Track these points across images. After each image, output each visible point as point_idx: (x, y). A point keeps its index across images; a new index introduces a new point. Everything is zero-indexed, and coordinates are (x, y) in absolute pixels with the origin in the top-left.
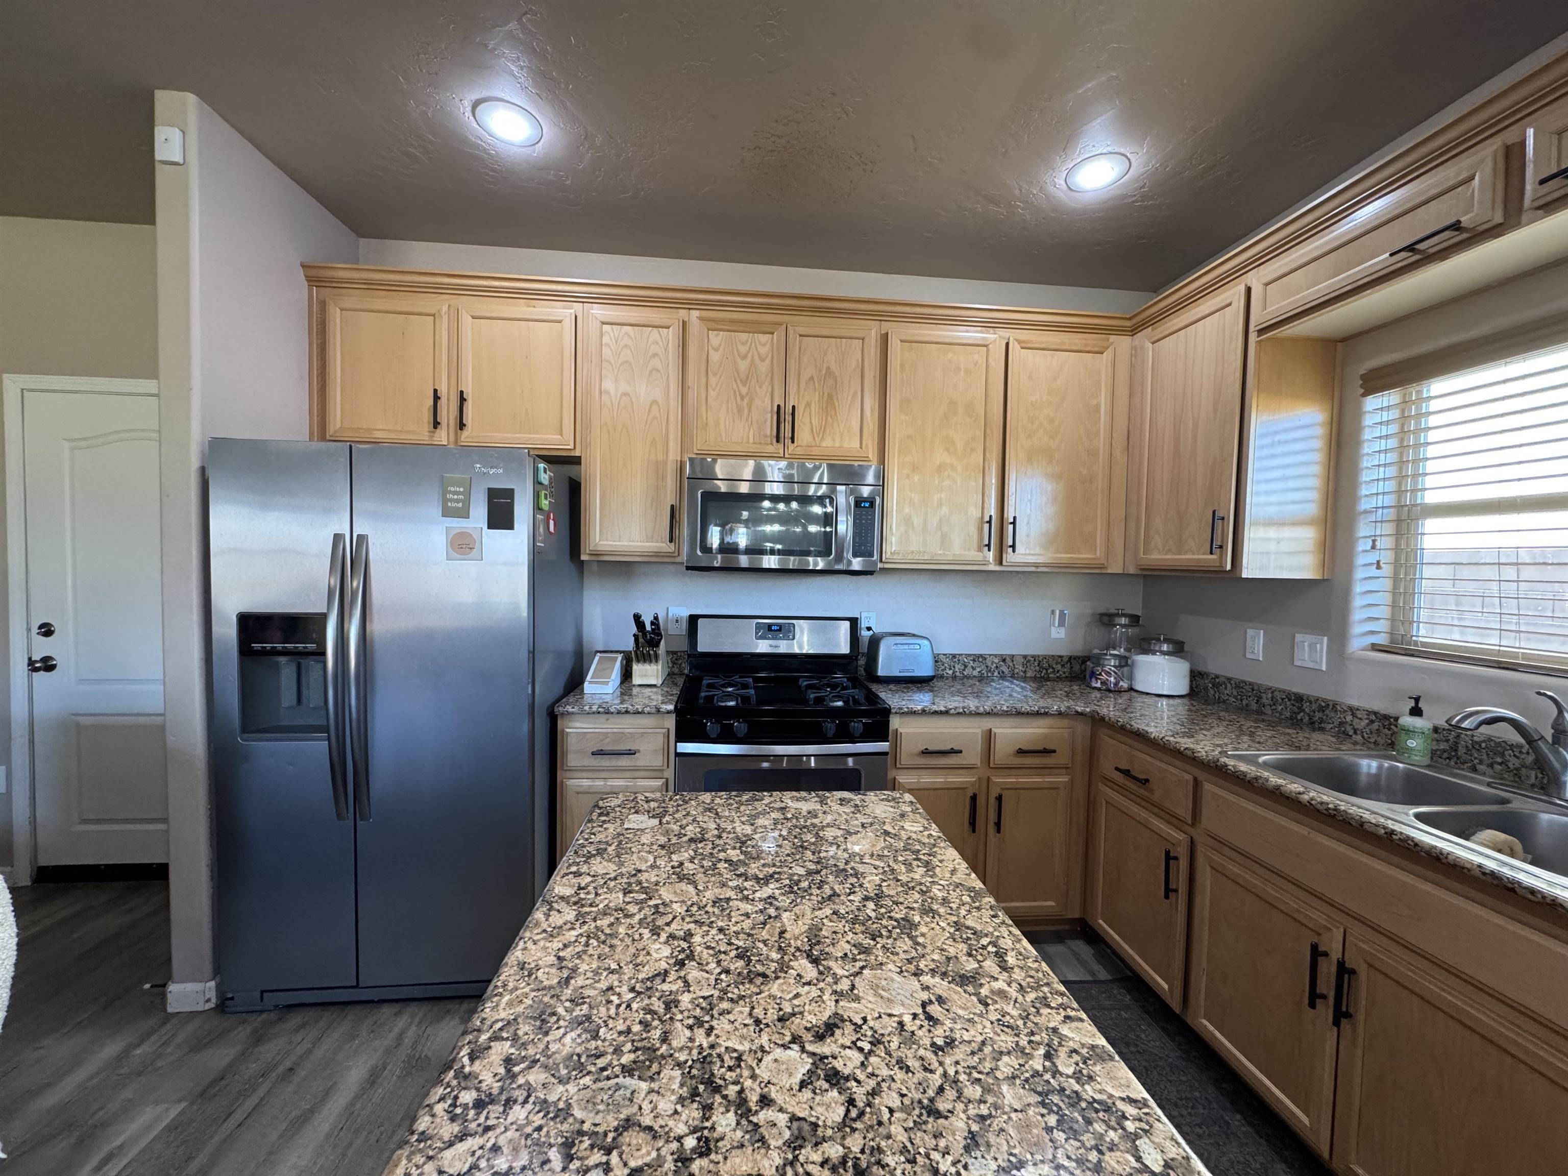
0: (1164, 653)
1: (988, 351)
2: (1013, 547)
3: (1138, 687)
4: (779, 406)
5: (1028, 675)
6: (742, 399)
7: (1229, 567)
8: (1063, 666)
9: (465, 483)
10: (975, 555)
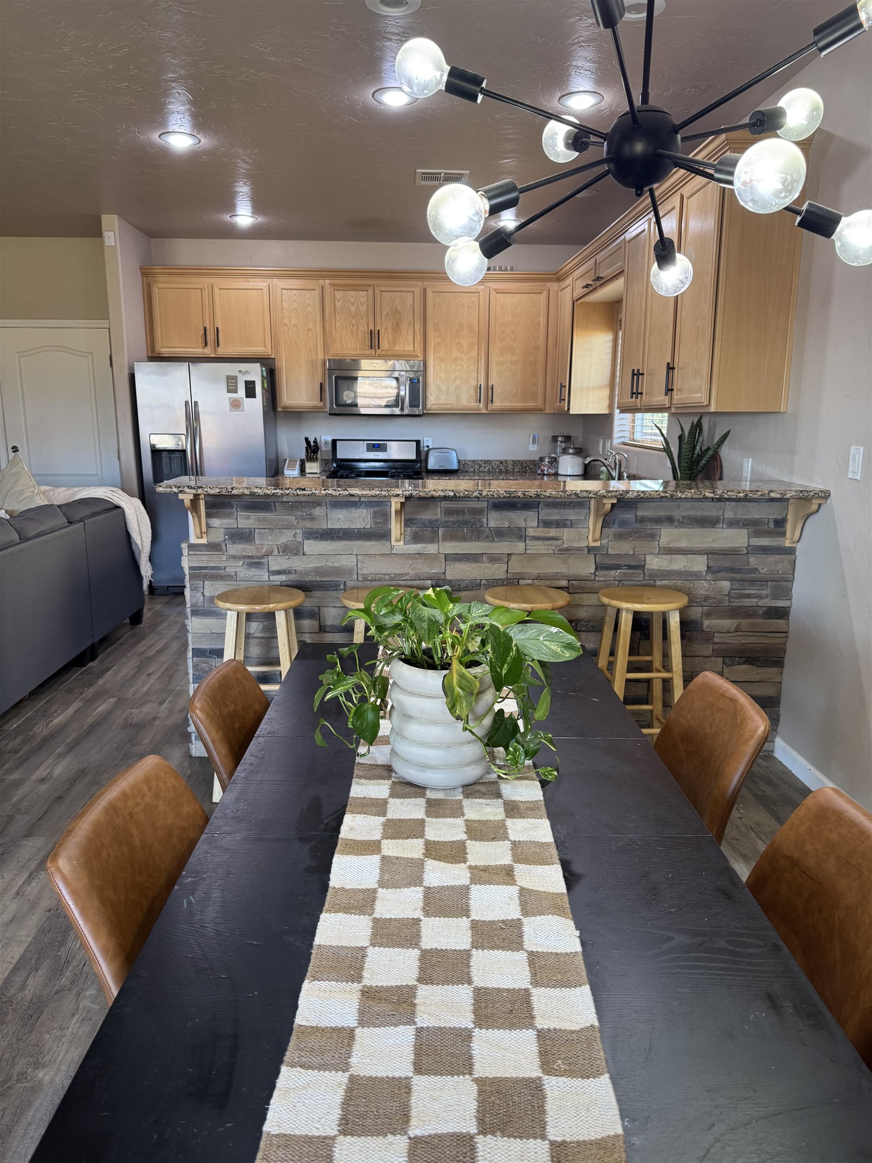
0: (572, 454)
1: (479, 295)
2: (492, 401)
3: (559, 472)
4: (371, 330)
5: (516, 470)
6: (353, 327)
7: (566, 409)
8: (535, 465)
9: (235, 378)
10: (474, 405)
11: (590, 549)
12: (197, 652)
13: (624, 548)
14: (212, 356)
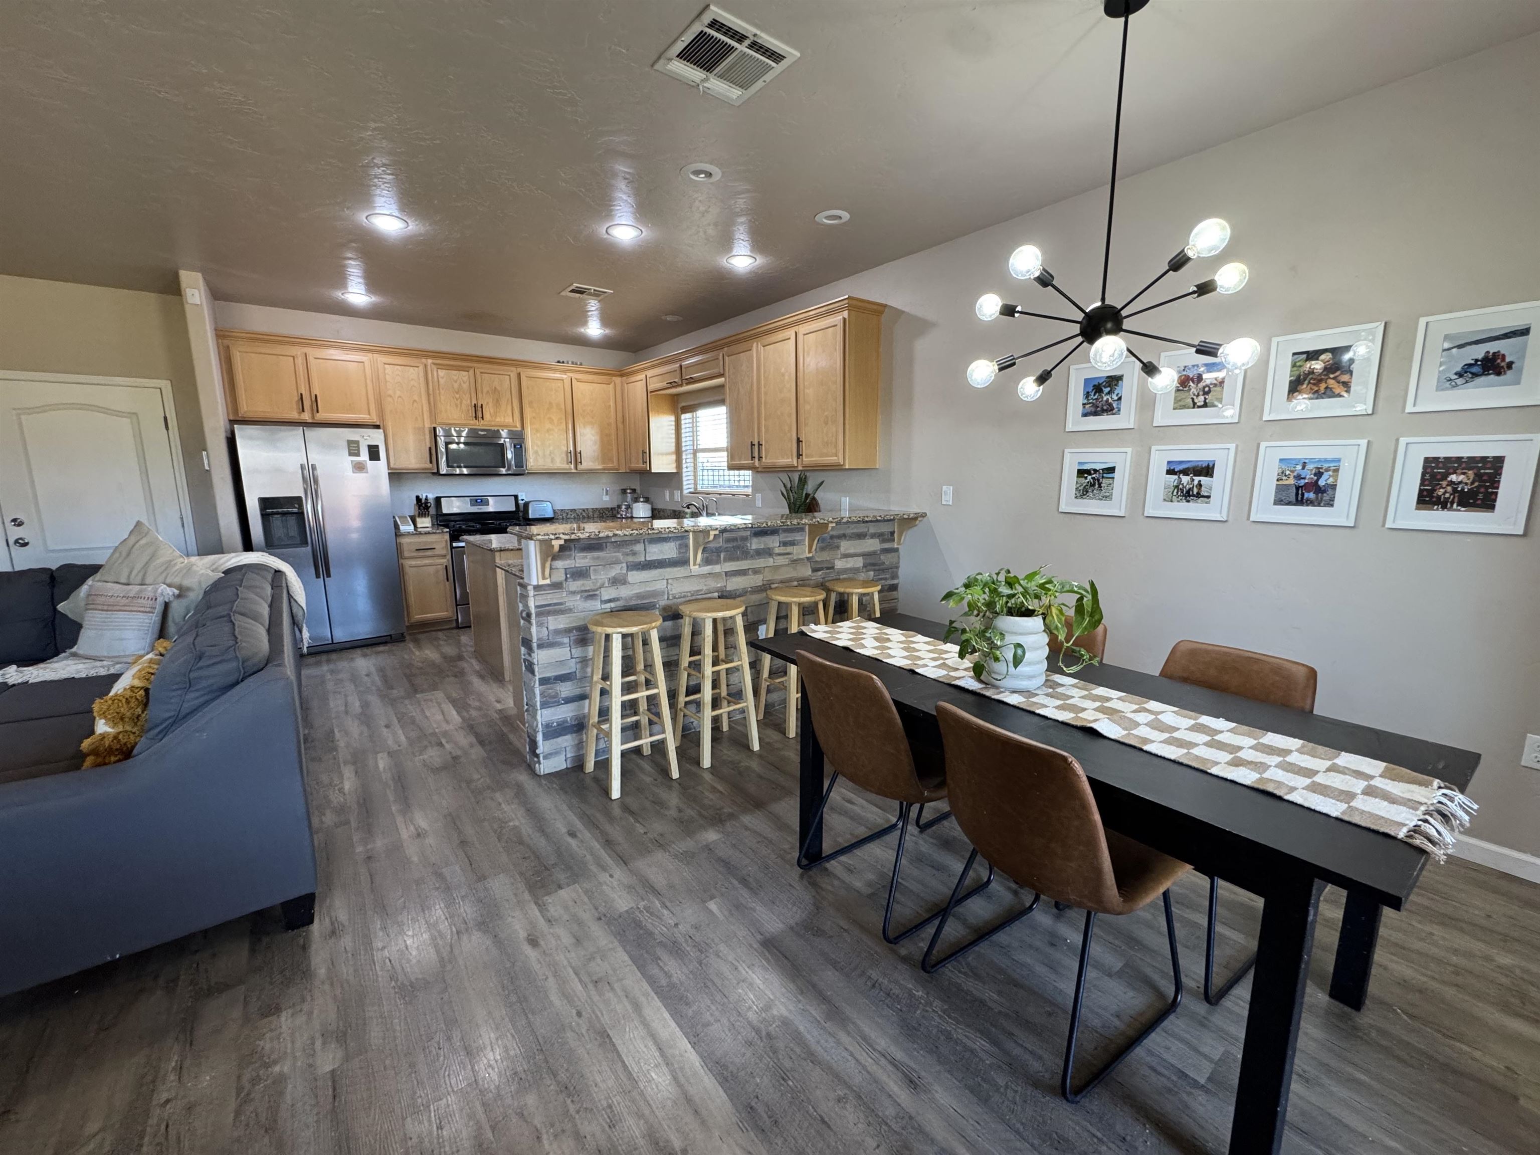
0: (642, 501)
1: (564, 383)
2: (581, 462)
3: (634, 516)
4: (475, 404)
5: (597, 516)
6: (457, 400)
7: (649, 469)
8: (609, 512)
9: (357, 442)
10: (566, 466)
11: (808, 558)
12: (544, 681)
13: (824, 556)
14: (310, 421)
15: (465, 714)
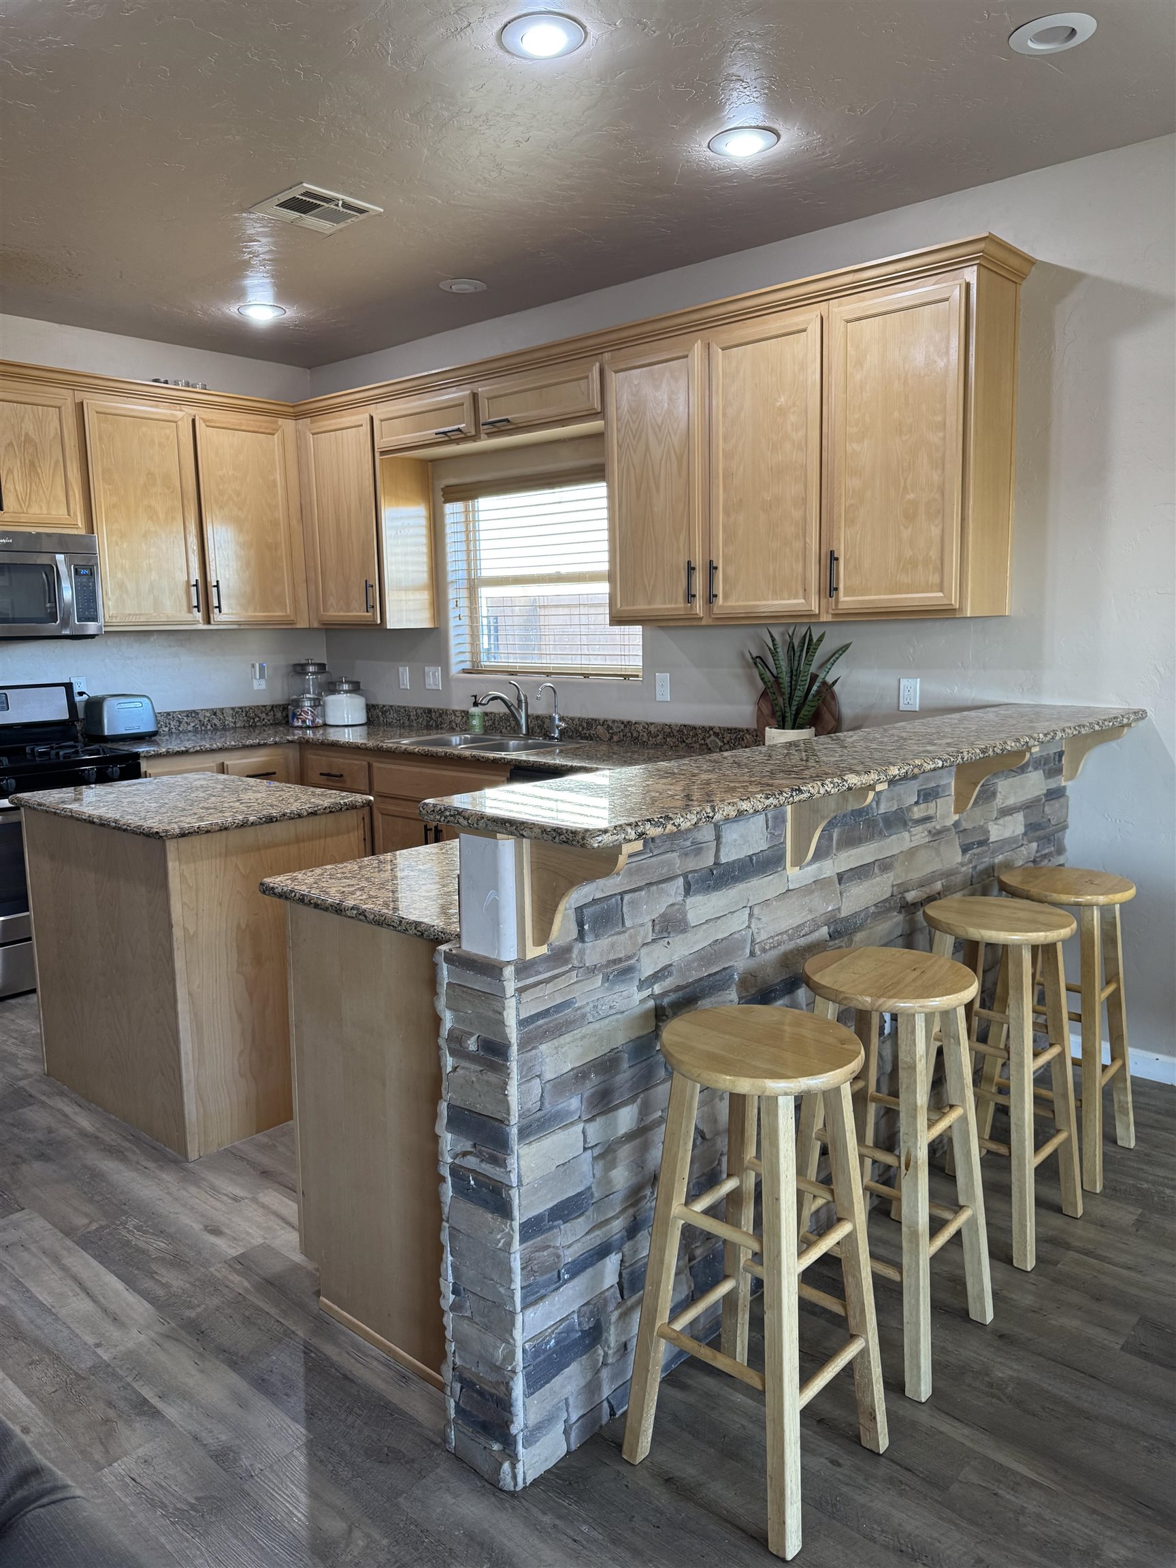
0: (346, 692)
1: (177, 427)
2: (219, 607)
3: (330, 721)
5: (238, 725)
7: (379, 622)
8: (267, 714)
10: (184, 615)
11: (955, 826)
12: (532, 1228)
13: (978, 818)
15: (148, 1284)
